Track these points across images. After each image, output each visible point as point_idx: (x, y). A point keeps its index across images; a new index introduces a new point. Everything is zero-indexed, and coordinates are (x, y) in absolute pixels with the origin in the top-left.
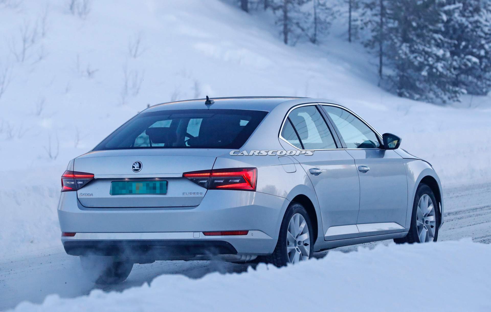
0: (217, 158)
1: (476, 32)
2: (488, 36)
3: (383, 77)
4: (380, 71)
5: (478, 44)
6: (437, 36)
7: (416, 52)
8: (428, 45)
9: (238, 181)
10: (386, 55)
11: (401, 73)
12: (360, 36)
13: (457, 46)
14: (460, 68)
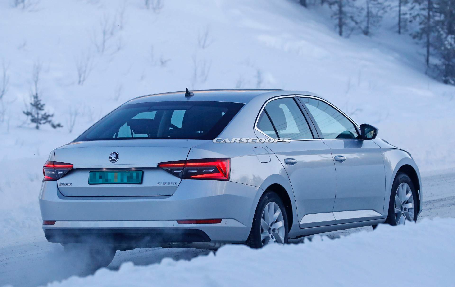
0: (191, 148)
3: (430, 66)
4: (427, 61)
9: (211, 171)
10: (432, 46)
11: (447, 63)
12: (409, 28)
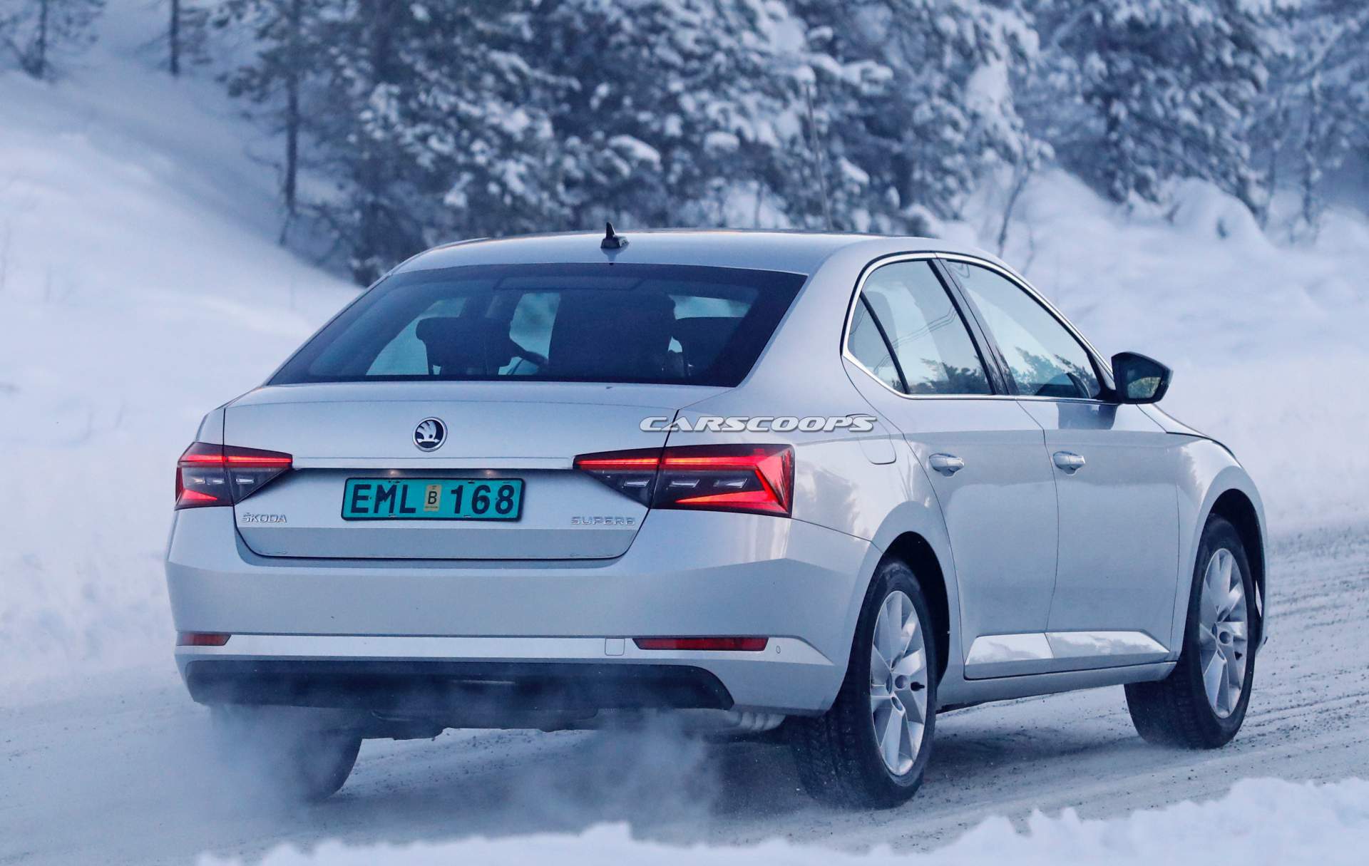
1: (651, 47)
2: (694, 64)
3: (298, 209)
4: (290, 188)
5: (658, 94)
6: (506, 60)
7: (425, 120)
8: (470, 95)
10: (310, 125)
11: (370, 198)
12: (213, 53)
13: (579, 99)
14: (589, 183)
